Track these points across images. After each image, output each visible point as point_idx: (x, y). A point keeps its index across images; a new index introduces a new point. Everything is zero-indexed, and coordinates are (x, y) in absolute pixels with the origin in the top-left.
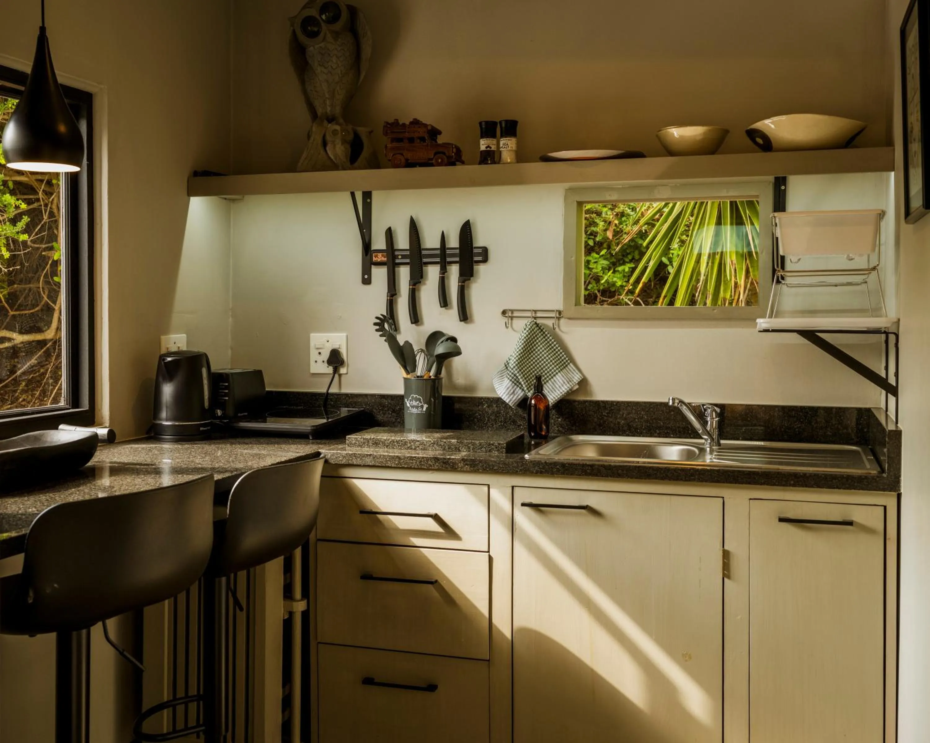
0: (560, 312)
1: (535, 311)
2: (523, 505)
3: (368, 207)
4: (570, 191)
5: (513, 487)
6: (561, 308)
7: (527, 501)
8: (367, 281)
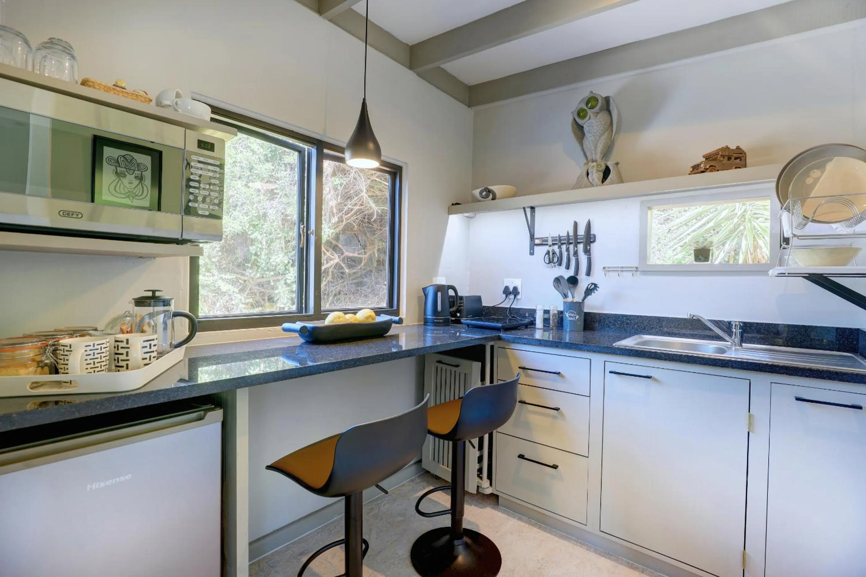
0: (637, 268)
1: (622, 267)
2: (611, 372)
3: (533, 216)
4: (642, 202)
5: (605, 361)
6: (637, 266)
7: (613, 370)
8: (532, 254)
